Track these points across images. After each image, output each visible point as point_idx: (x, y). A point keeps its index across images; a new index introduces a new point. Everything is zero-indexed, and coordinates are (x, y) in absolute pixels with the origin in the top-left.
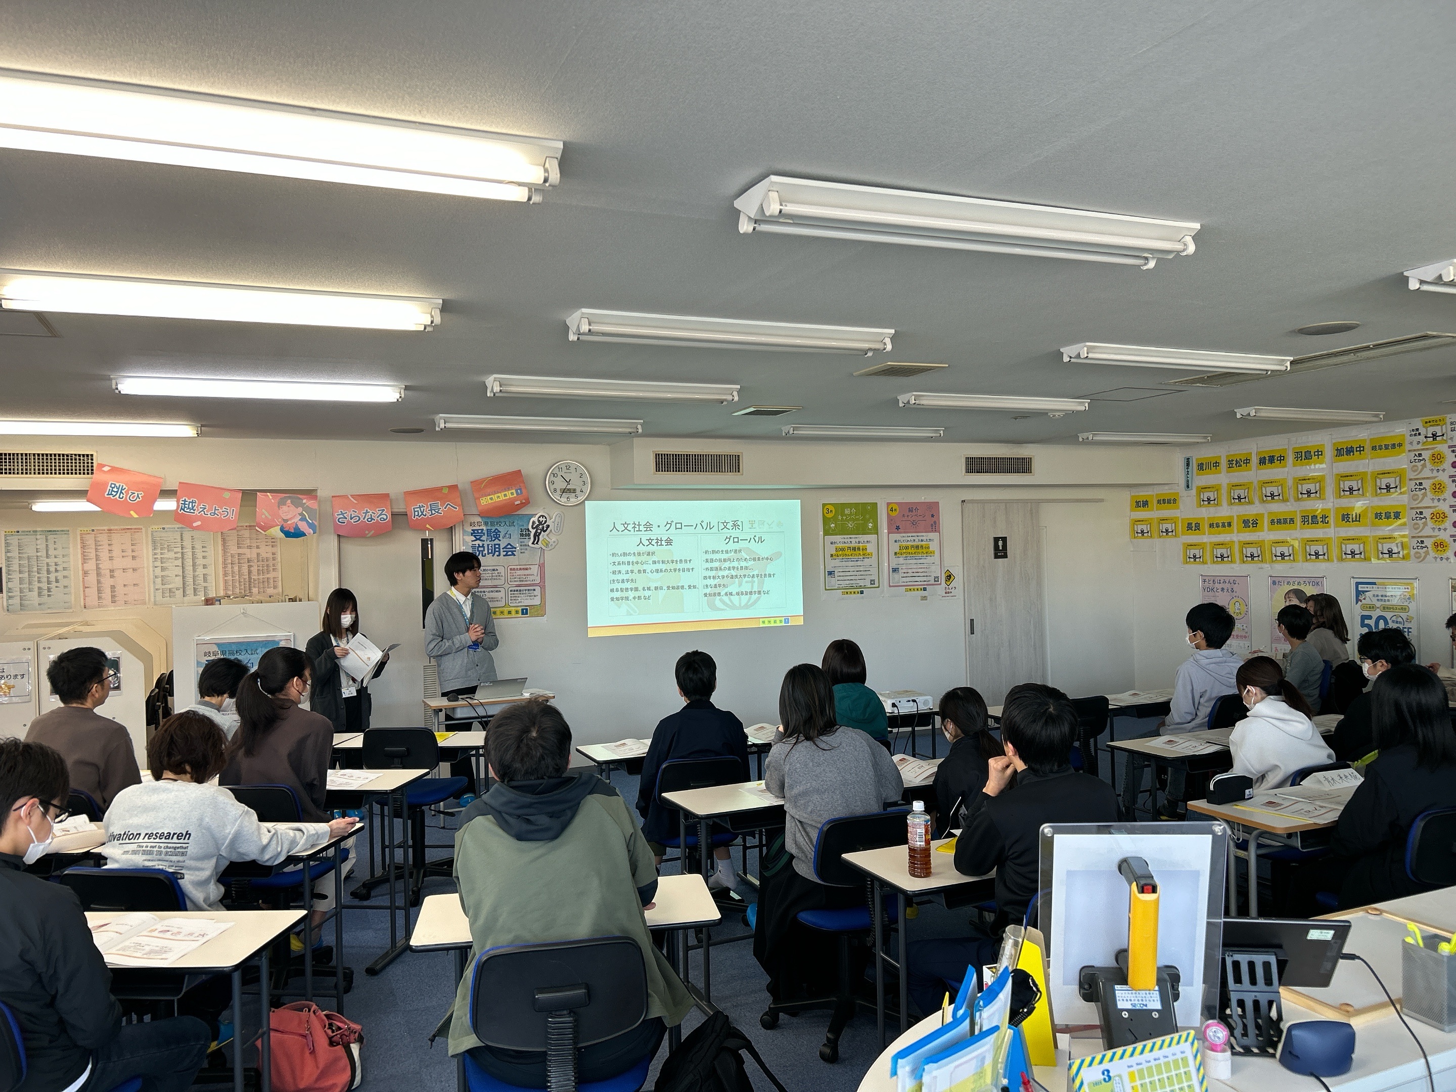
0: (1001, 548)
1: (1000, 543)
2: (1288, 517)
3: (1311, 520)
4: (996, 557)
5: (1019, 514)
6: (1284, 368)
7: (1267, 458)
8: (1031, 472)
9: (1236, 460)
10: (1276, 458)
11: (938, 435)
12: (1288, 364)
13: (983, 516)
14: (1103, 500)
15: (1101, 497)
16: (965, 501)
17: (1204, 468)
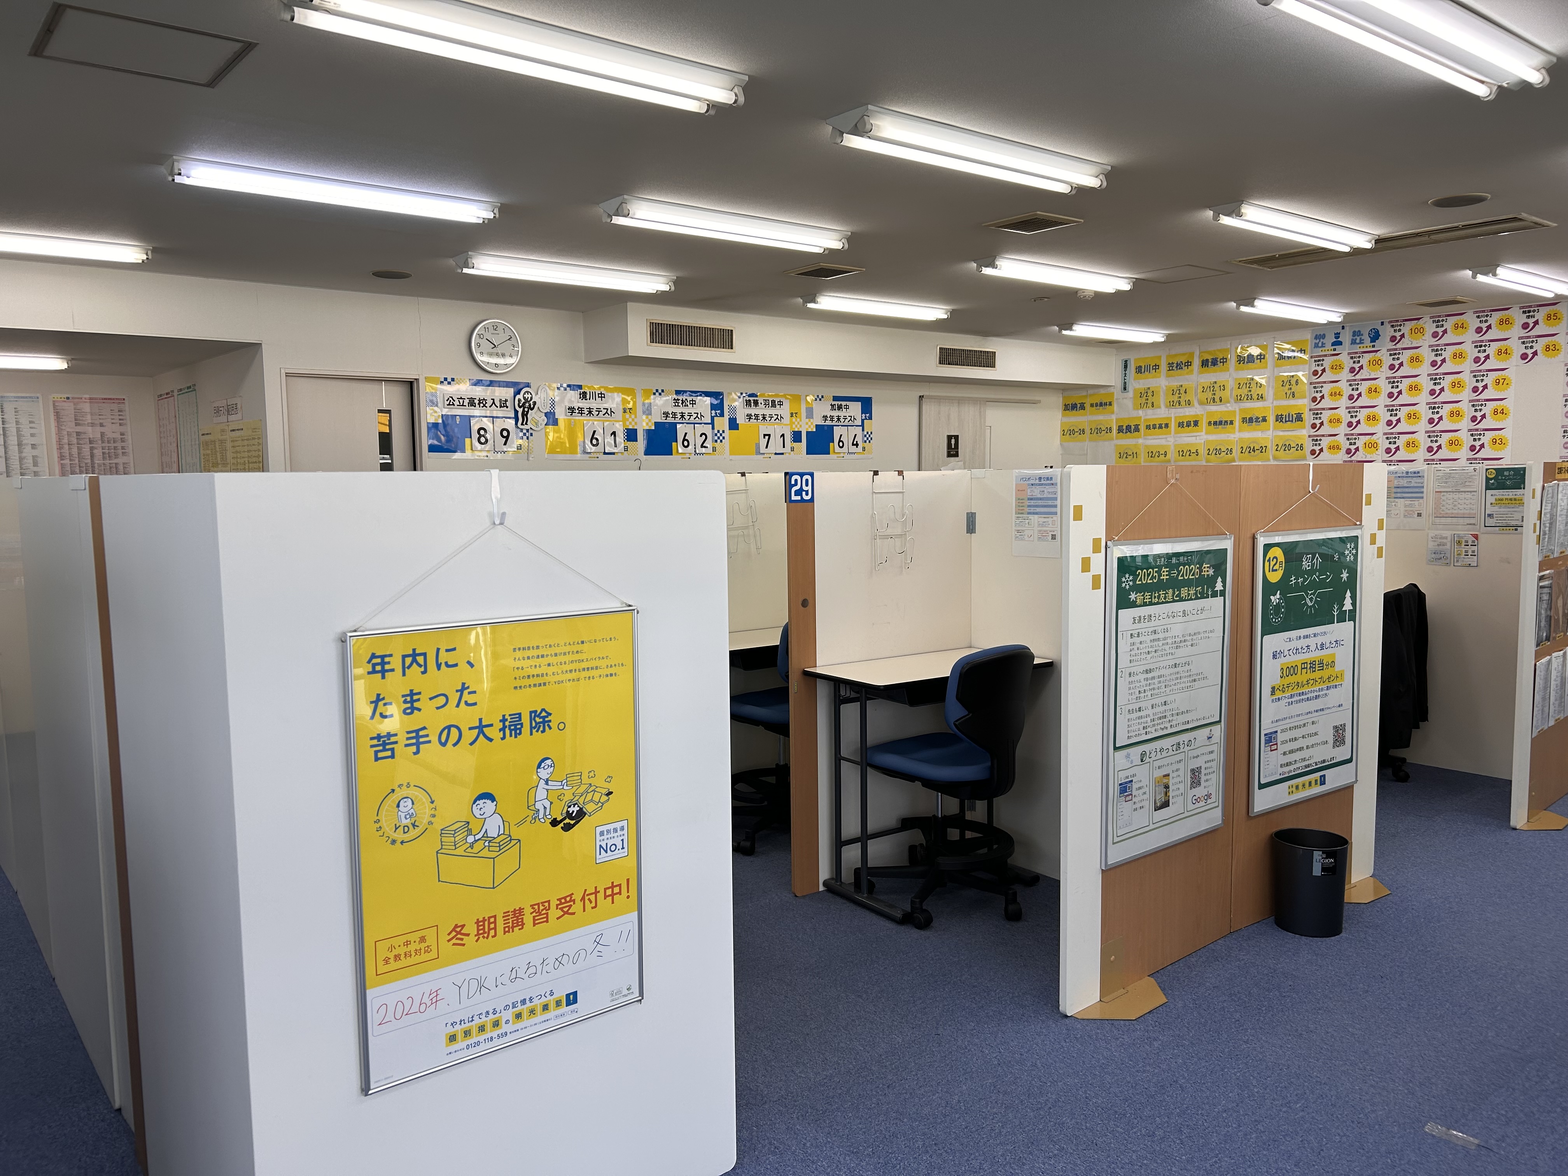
0: (953, 447)
1: (953, 441)
2: (1228, 419)
4: (949, 455)
5: (969, 412)
6: (1368, 246)
7: (1210, 361)
8: (994, 367)
9: (1177, 363)
10: (1219, 360)
11: (946, 316)
12: (1373, 242)
13: (939, 413)
14: (1039, 402)
15: (1037, 398)
16: (923, 396)
17: (1143, 371)
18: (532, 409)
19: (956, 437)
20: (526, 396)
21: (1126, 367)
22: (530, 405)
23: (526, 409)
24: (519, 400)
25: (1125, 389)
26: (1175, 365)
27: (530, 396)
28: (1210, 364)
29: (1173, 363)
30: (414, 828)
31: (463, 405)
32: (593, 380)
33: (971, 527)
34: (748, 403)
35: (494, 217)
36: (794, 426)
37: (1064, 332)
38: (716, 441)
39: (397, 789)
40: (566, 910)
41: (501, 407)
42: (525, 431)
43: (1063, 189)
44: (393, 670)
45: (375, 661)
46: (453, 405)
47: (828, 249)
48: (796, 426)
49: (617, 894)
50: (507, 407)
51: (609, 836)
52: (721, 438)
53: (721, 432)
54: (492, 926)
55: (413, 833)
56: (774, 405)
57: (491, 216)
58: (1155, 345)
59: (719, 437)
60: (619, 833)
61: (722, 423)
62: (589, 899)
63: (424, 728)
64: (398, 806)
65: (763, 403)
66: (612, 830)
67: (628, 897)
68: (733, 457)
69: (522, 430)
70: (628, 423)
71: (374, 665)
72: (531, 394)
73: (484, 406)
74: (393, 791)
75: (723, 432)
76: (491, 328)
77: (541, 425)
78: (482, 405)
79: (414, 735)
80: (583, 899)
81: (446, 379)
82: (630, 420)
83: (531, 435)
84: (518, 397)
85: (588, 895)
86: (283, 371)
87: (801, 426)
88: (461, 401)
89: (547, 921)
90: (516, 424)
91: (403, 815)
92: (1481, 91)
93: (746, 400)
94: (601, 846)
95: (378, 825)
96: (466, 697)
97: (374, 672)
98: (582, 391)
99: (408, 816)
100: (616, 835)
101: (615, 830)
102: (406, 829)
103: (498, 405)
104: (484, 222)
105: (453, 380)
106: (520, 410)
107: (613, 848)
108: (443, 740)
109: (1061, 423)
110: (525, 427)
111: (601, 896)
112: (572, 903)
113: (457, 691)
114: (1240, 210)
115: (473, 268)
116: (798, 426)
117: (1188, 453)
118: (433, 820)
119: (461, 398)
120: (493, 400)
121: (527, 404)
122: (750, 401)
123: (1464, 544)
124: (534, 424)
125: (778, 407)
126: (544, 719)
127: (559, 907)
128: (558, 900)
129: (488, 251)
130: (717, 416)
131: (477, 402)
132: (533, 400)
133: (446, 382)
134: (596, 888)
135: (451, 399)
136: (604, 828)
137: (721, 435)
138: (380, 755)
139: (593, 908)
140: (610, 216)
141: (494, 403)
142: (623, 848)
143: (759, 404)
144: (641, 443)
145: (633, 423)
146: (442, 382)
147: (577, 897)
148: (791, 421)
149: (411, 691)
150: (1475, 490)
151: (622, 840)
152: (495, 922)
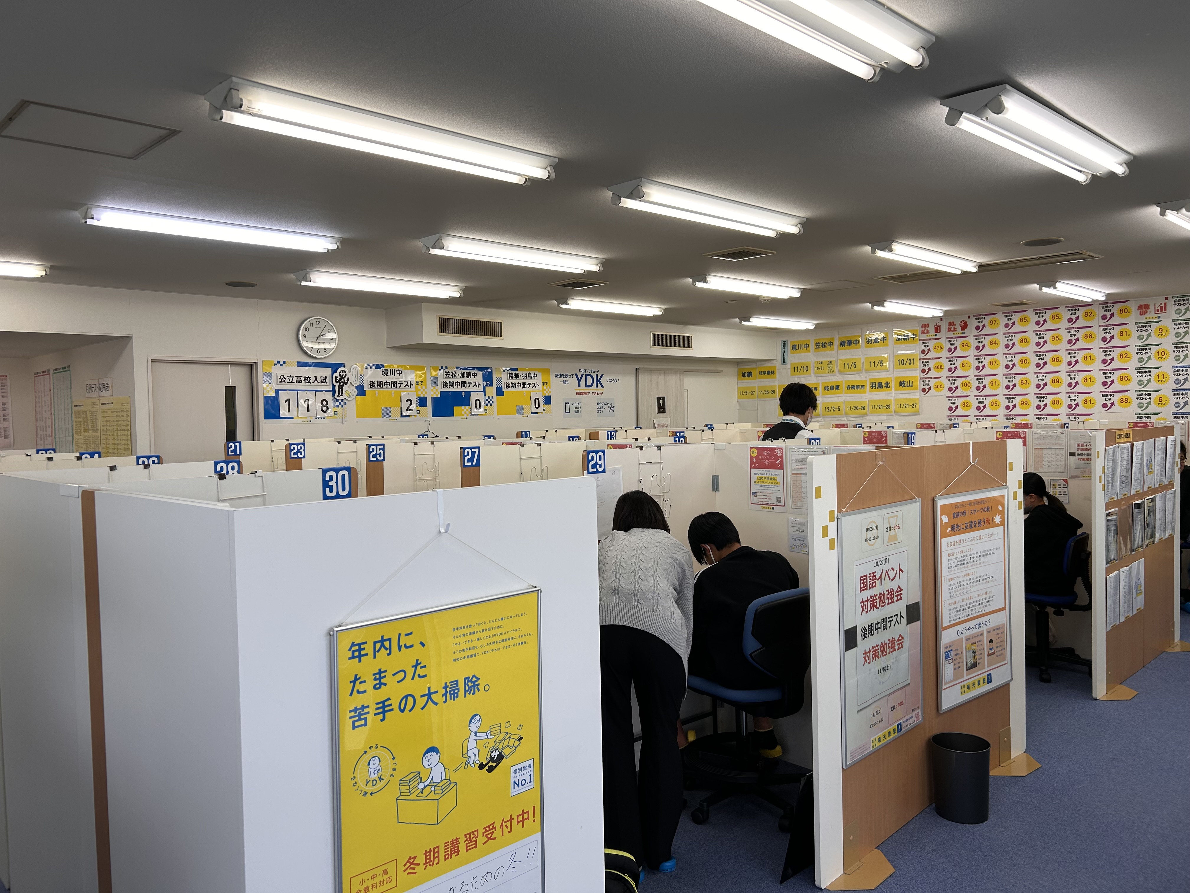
0: (661, 406)
1: (661, 401)
2: (860, 384)
3: (878, 386)
4: (659, 412)
5: (672, 380)
6: (974, 270)
7: (846, 342)
8: (691, 347)
9: (822, 343)
10: (853, 341)
11: (661, 313)
12: (977, 267)
13: (651, 381)
14: (722, 371)
15: (721, 369)
16: (639, 369)
17: (797, 348)
18: (346, 384)
19: (664, 398)
20: (342, 374)
21: (784, 346)
22: (344, 380)
23: (342, 384)
24: (336, 377)
25: (784, 362)
26: (821, 344)
27: (344, 374)
28: (846, 344)
29: (819, 343)
30: (380, 781)
31: (292, 382)
32: (393, 361)
33: (716, 487)
34: (511, 376)
35: (337, 248)
36: (545, 392)
37: (744, 323)
38: (487, 405)
39: (368, 751)
40: (489, 836)
41: (322, 382)
42: (340, 401)
43: (771, 234)
44: (367, 654)
45: (354, 648)
46: (285, 382)
47: (587, 271)
48: (547, 392)
49: (526, 819)
50: (326, 383)
51: (520, 773)
52: (491, 402)
53: (491, 398)
54: (436, 855)
55: (380, 785)
56: (530, 377)
57: (335, 247)
58: (807, 331)
59: (489, 402)
60: (528, 770)
61: (492, 391)
62: (506, 826)
63: (389, 699)
64: (369, 764)
65: (522, 376)
66: (523, 768)
67: (534, 821)
68: (499, 417)
69: (337, 400)
70: (419, 393)
71: (354, 652)
72: (345, 372)
73: (309, 382)
74: (366, 752)
75: (492, 397)
76: (315, 324)
77: (353, 395)
78: (307, 381)
79: (381, 705)
80: (502, 826)
81: (279, 362)
82: (422, 390)
83: (345, 403)
84: (335, 375)
85: (505, 822)
86: (149, 358)
87: (550, 392)
88: (291, 379)
89: (476, 847)
90: (334, 395)
91: (372, 771)
92: (1081, 178)
93: (509, 374)
94: (515, 782)
95: (354, 782)
96: (419, 671)
97: (353, 657)
98: (384, 369)
99: (376, 772)
100: (525, 772)
101: (525, 768)
102: (375, 782)
103: (320, 382)
104: (328, 251)
105: (284, 362)
106: (337, 385)
107: (523, 782)
108: (402, 708)
109: (738, 388)
110: (341, 398)
111: (514, 822)
112: (494, 830)
113: (413, 667)
114: (891, 247)
115: (311, 281)
116: (548, 392)
117: (833, 409)
118: (394, 773)
119: (291, 377)
120: (316, 377)
121: (342, 380)
122: (512, 374)
123: (1057, 486)
124: (348, 395)
125: (533, 378)
126: (474, 684)
127: (485, 834)
128: (484, 828)
129: (323, 269)
130: (487, 386)
131: (303, 379)
132: (347, 377)
133: (279, 365)
134: (511, 816)
135: (282, 377)
136: (517, 767)
137: (491, 400)
138: (357, 724)
139: (509, 832)
140: (428, 248)
141: (316, 379)
142: (530, 782)
143: (519, 376)
144: (429, 409)
145: (424, 393)
146: (275, 364)
147: (498, 825)
148: (543, 388)
149: (380, 670)
150: (1063, 447)
151: (530, 776)
152: (438, 852)
